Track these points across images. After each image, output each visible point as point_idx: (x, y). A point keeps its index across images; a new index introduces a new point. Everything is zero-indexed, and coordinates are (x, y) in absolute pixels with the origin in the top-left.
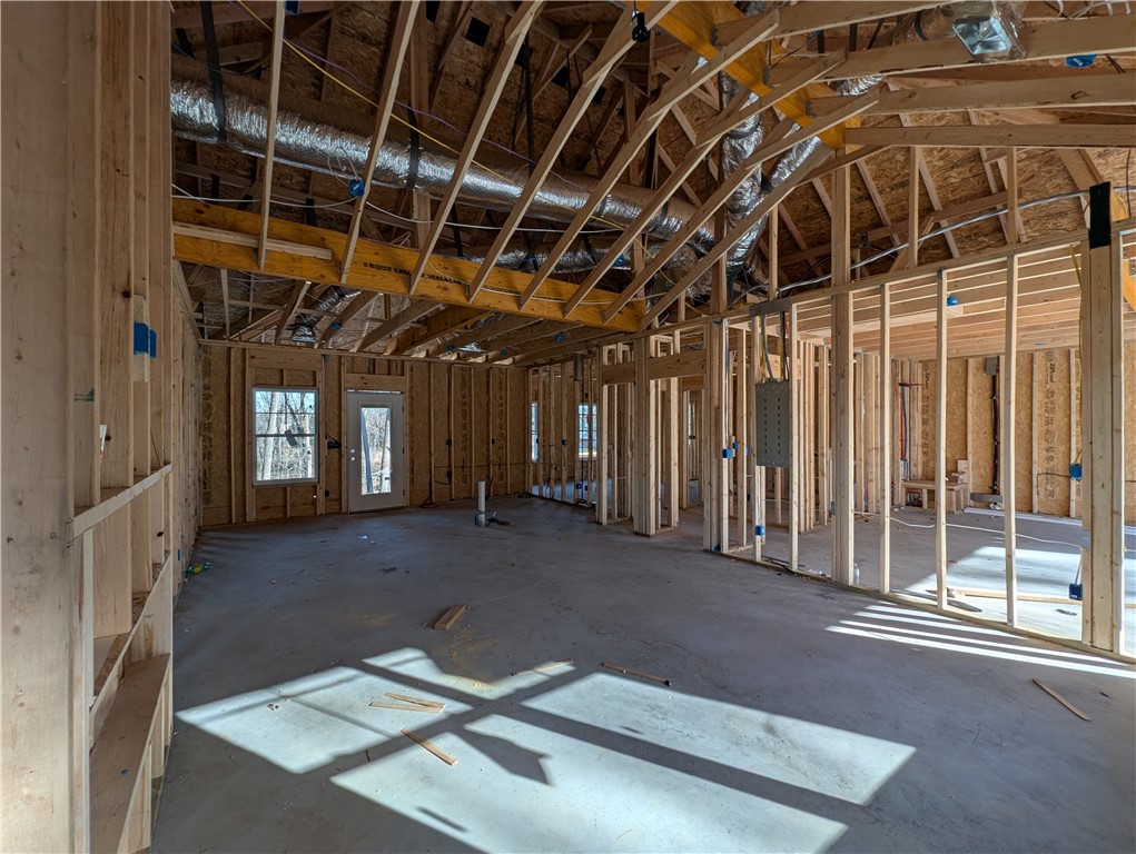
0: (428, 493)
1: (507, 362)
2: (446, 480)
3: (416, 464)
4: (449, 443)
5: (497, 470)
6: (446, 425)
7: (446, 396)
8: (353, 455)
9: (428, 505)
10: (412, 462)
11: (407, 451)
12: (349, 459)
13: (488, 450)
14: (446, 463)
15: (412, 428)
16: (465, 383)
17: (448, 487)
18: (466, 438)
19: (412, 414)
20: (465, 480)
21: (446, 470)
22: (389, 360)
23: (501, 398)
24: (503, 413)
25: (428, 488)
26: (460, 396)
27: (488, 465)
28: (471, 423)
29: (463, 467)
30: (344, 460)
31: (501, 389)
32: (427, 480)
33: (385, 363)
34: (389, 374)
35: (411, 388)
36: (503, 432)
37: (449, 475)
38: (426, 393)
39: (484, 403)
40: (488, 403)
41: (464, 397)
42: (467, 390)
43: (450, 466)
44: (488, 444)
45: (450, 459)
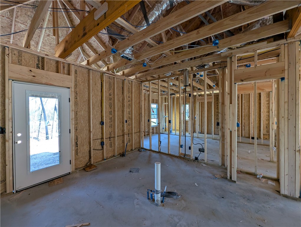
0: (87, 158)
1: (133, 77)
2: (100, 147)
3: (79, 140)
4: (102, 123)
5: (127, 137)
6: (100, 112)
7: (100, 94)
8: (20, 138)
9: (88, 167)
10: (77, 139)
11: (73, 131)
12: (14, 143)
13: (123, 126)
14: (99, 136)
15: (76, 114)
16: (111, 86)
17: (101, 151)
18: (112, 120)
19: (76, 104)
20: (111, 146)
21: (100, 141)
22: (57, 62)
23: (129, 97)
24: (130, 106)
25: (88, 155)
26: (108, 94)
27: (123, 135)
28: (114, 111)
29: (110, 138)
30: (8, 145)
31: (129, 93)
32: (87, 149)
33: (54, 64)
34: (57, 72)
35: (76, 86)
36: (130, 116)
37: (102, 144)
38: (87, 90)
39: (121, 99)
40: (123, 100)
41: (110, 95)
42: (112, 91)
43: (102, 138)
44: (123, 123)
45: (102, 133)
